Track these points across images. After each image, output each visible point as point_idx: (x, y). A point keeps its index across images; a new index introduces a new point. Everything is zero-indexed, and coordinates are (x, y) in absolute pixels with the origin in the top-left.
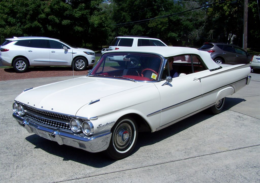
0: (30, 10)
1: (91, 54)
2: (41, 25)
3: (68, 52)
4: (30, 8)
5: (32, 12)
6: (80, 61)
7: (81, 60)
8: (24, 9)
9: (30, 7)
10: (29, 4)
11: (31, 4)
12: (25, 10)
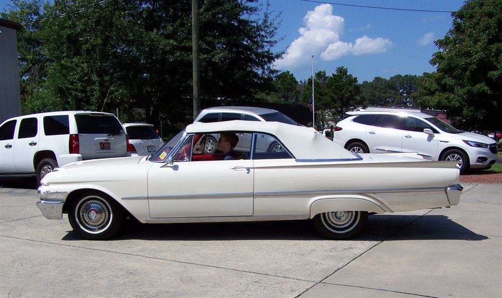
0: (474, 62)
1: (479, 145)
2: (489, 90)
3: (434, 139)
4: (474, 59)
5: (475, 67)
6: (453, 157)
7: (456, 155)
8: (462, 61)
9: (474, 57)
10: (471, 52)
11: (476, 53)
12: (463, 63)
